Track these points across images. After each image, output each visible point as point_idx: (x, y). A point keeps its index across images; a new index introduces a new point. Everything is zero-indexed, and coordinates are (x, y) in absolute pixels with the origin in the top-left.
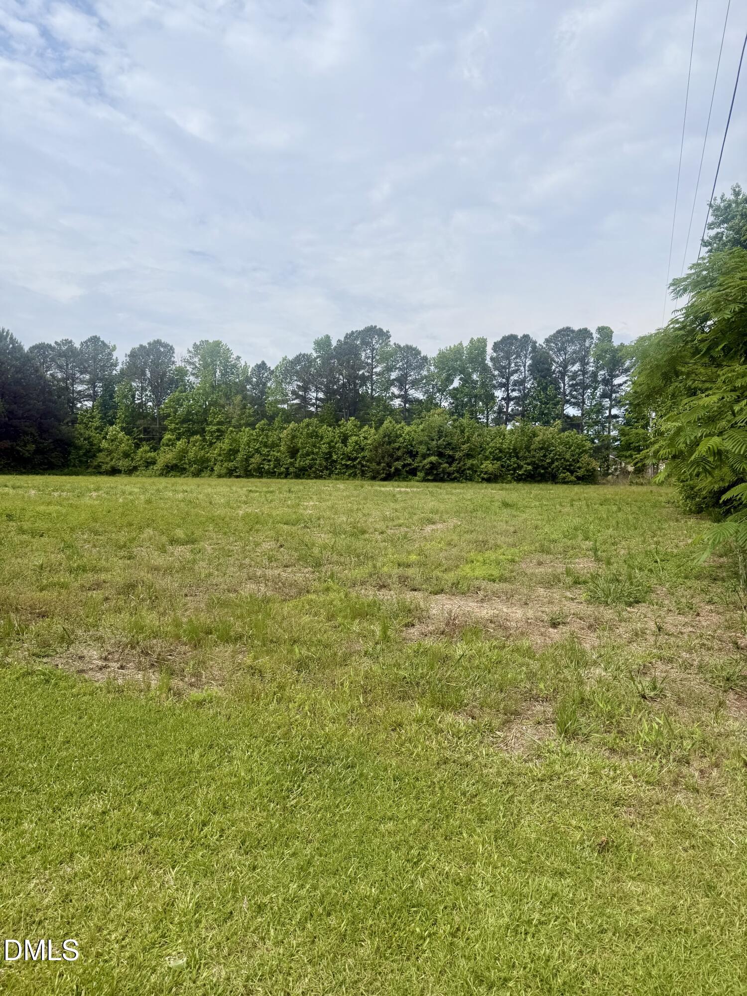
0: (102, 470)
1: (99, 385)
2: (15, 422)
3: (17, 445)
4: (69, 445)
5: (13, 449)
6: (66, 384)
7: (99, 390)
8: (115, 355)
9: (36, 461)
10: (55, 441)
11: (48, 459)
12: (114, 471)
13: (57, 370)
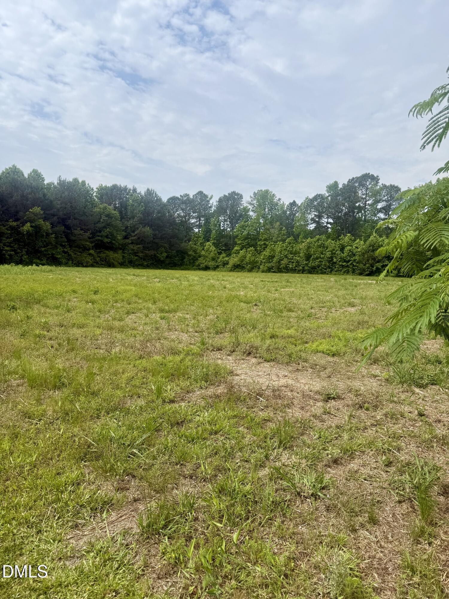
0: (200, 268)
1: (202, 219)
2: (157, 241)
3: (157, 253)
4: (184, 253)
5: (155, 255)
6: (185, 219)
7: (203, 222)
8: (211, 202)
9: (167, 262)
10: (177, 251)
11: (173, 261)
12: (207, 268)
13: (181, 212)
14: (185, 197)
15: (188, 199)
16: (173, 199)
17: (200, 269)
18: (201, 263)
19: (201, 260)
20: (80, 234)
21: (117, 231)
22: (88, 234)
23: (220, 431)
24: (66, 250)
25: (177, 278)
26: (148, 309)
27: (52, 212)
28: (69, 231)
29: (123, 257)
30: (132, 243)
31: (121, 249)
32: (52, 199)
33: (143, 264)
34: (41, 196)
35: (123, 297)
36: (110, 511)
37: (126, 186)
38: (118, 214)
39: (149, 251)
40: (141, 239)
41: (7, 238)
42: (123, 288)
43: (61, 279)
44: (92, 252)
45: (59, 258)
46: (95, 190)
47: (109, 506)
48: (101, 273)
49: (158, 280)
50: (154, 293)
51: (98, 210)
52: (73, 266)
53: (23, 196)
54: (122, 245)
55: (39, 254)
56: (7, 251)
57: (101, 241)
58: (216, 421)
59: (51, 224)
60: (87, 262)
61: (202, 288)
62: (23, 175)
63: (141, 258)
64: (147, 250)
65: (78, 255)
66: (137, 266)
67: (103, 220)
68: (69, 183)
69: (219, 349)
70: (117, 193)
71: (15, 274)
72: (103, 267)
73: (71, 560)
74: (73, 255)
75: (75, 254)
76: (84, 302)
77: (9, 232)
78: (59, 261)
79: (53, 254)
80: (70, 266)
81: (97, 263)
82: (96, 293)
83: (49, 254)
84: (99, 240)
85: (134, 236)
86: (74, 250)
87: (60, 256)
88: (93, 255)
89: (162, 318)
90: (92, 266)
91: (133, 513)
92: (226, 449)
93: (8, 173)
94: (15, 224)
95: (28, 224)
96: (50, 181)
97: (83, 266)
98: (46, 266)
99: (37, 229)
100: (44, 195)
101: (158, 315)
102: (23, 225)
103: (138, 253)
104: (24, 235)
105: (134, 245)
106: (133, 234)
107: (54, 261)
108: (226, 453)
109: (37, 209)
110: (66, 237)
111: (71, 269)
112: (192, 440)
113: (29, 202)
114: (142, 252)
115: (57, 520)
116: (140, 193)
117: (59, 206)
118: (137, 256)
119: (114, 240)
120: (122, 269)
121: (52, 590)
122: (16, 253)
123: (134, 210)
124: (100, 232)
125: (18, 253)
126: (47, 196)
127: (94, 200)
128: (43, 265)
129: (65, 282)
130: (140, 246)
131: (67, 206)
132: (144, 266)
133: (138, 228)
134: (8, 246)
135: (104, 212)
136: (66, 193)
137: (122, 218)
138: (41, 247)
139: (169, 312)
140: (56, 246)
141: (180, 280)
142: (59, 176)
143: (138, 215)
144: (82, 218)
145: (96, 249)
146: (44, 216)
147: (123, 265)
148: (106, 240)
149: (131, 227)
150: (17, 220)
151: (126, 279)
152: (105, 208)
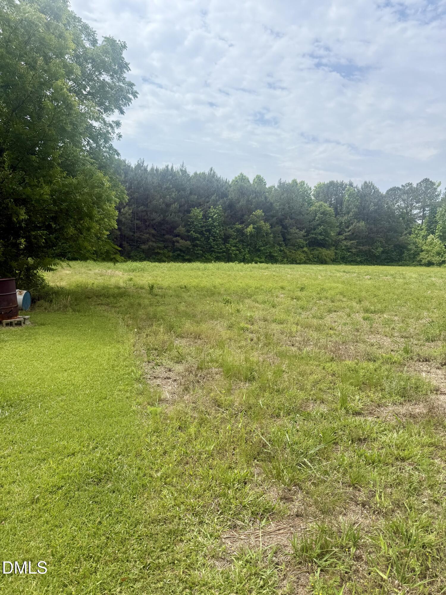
0: (422, 263)
1: (427, 209)
2: (372, 235)
3: (372, 248)
4: (403, 248)
5: (370, 251)
6: (407, 210)
7: (427, 213)
8: (439, 190)
9: (383, 258)
10: (395, 246)
11: (390, 256)
12: (430, 264)
13: (402, 203)
14: (407, 186)
15: (411, 188)
16: (394, 191)
17: (421, 265)
18: (423, 258)
19: (423, 255)
20: (296, 233)
21: (331, 227)
22: (303, 233)
23: (408, 459)
24: (282, 248)
25: (392, 275)
26: (351, 308)
27: (271, 213)
28: (285, 231)
29: (336, 253)
30: (346, 239)
31: (334, 246)
32: (272, 201)
33: (356, 260)
34: (263, 199)
35: (328, 295)
36: (270, 520)
37: (343, 181)
38: (333, 211)
39: (363, 246)
40: (355, 234)
41: (233, 239)
42: (329, 285)
43: (274, 276)
44: (305, 249)
45: (276, 256)
46: (313, 188)
47: (270, 515)
48: (312, 270)
49: (369, 277)
50: (361, 291)
51: (314, 208)
52: (287, 264)
53: (248, 201)
54: (335, 242)
55: (259, 253)
56: (233, 250)
57: (315, 238)
58: (406, 446)
59: (271, 225)
60: (301, 260)
61: (419, 287)
62: (249, 181)
63: (354, 254)
64: (361, 246)
65: (293, 253)
66: (350, 263)
67: (319, 217)
68: (288, 185)
69: (426, 360)
70: (333, 190)
71: (237, 271)
72: (315, 264)
73: (221, 561)
74: (288, 253)
75: (290, 252)
76: (290, 299)
77: (236, 234)
78: (276, 259)
79: (270, 252)
80: (285, 264)
81: (310, 260)
82: (302, 289)
83: (267, 253)
84: (313, 237)
85: (349, 232)
86: (290, 248)
87: (276, 254)
88: (306, 252)
89: (365, 319)
90: (305, 263)
91: (292, 529)
92: (411, 483)
93: (237, 181)
94: (240, 226)
95: (251, 226)
96: (272, 185)
97: (297, 263)
98: (263, 264)
99: (258, 230)
100: (266, 198)
101: (362, 315)
102: (247, 227)
103: (351, 249)
104: (247, 236)
105: (347, 240)
106: (347, 230)
107: (272, 259)
108: (410, 487)
109: (259, 212)
110: (282, 236)
111: (286, 266)
112: (372, 463)
113: (253, 206)
114: (356, 248)
115: (219, 515)
116: (356, 187)
117: (278, 208)
118: (351, 252)
119: (328, 237)
120: (333, 266)
121: (197, 588)
122: (240, 252)
123: (349, 205)
124: (315, 229)
125: (242, 252)
126: (268, 200)
127: (311, 199)
128: (261, 262)
129: (277, 279)
130: (354, 241)
131: (285, 207)
132: (357, 263)
133: (352, 224)
134: (234, 246)
135: (319, 210)
136: (285, 195)
137: (337, 214)
138: (261, 246)
139: (374, 312)
140: (274, 245)
141: (395, 278)
142: (279, 179)
143: (353, 211)
144: (298, 217)
145: (310, 246)
146: (264, 218)
147: (335, 261)
148: (320, 237)
149: (345, 223)
150: (242, 223)
151: (335, 276)
152: (321, 206)
